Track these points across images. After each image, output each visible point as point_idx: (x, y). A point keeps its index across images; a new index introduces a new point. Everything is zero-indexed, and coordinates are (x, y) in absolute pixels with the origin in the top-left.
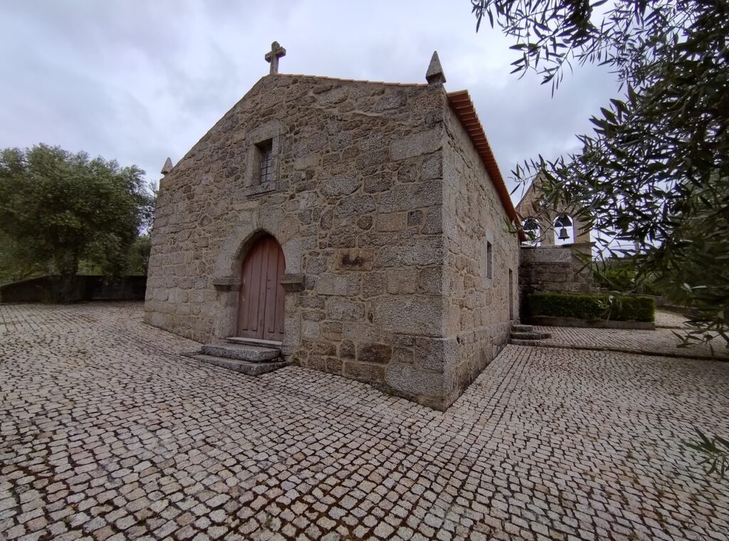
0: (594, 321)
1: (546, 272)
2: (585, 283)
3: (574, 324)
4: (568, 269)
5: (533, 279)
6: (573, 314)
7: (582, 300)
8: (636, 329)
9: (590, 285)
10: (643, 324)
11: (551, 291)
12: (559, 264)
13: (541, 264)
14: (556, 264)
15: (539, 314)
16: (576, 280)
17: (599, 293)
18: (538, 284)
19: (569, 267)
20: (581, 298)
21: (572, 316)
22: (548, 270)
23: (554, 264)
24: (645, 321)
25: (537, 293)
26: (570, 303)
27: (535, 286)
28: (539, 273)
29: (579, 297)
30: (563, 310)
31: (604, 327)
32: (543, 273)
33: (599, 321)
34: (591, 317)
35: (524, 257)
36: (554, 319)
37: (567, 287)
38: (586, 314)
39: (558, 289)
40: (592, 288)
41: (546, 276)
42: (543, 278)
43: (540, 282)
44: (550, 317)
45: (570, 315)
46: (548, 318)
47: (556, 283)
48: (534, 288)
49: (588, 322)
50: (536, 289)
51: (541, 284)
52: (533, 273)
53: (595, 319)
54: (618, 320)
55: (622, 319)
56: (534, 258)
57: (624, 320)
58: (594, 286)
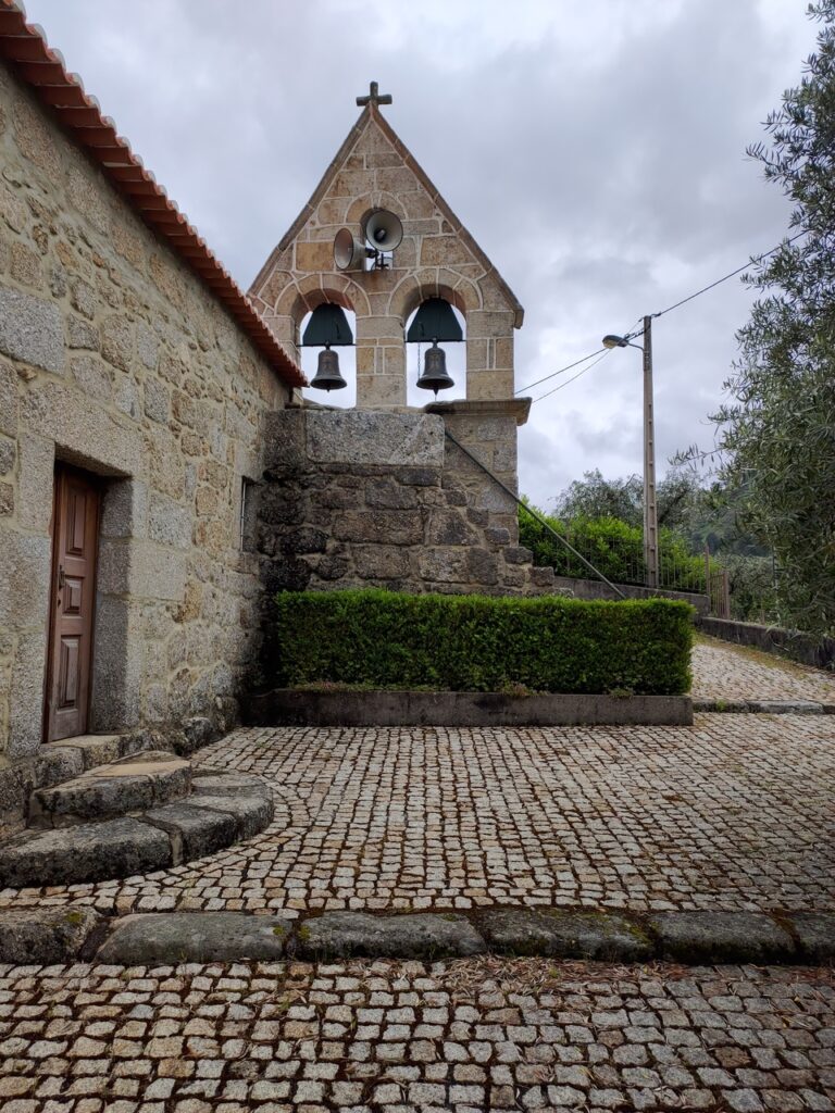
0: (503, 701)
1: (354, 505)
2: (483, 546)
3: (431, 713)
4: (428, 493)
5: (307, 534)
6: (433, 672)
7: (467, 613)
8: (635, 723)
9: (501, 555)
10: (659, 704)
11: (369, 578)
12: (398, 472)
13: (337, 470)
14: (389, 471)
15: (311, 678)
16: (454, 534)
17: (527, 587)
18: (323, 550)
19: (432, 484)
20: (461, 607)
21: (430, 682)
22: (360, 495)
23: (380, 473)
24: (660, 690)
25: (317, 591)
26: (423, 628)
27: (314, 559)
28: (329, 506)
29: (456, 601)
30: (401, 658)
31: (536, 723)
32: (341, 507)
33: (517, 697)
34: (493, 682)
35: (280, 441)
36: (365, 695)
37: (424, 563)
38: (477, 671)
39: (393, 570)
40: (505, 569)
41: (353, 520)
42: (344, 528)
43: (331, 545)
44: (351, 687)
45: (422, 677)
46: (345, 693)
47: (387, 550)
48: (311, 571)
49: (482, 704)
50: (316, 571)
51: (337, 551)
52: (308, 508)
53: (507, 688)
54: (582, 690)
55: (595, 688)
56: (316, 443)
57: (600, 692)
58: (512, 558)
